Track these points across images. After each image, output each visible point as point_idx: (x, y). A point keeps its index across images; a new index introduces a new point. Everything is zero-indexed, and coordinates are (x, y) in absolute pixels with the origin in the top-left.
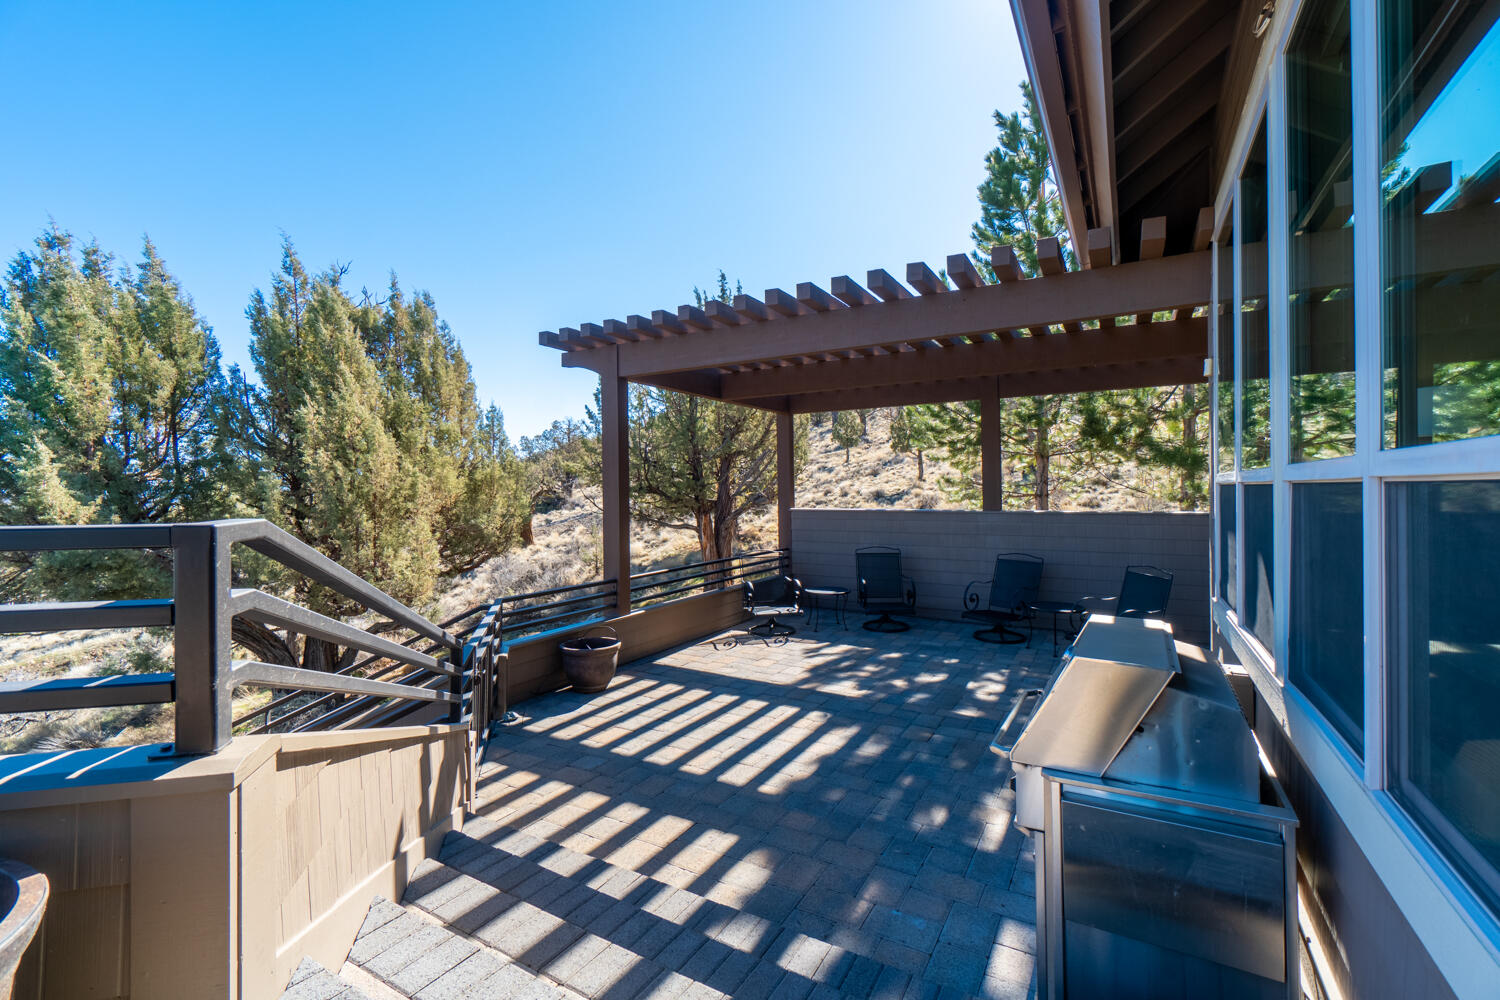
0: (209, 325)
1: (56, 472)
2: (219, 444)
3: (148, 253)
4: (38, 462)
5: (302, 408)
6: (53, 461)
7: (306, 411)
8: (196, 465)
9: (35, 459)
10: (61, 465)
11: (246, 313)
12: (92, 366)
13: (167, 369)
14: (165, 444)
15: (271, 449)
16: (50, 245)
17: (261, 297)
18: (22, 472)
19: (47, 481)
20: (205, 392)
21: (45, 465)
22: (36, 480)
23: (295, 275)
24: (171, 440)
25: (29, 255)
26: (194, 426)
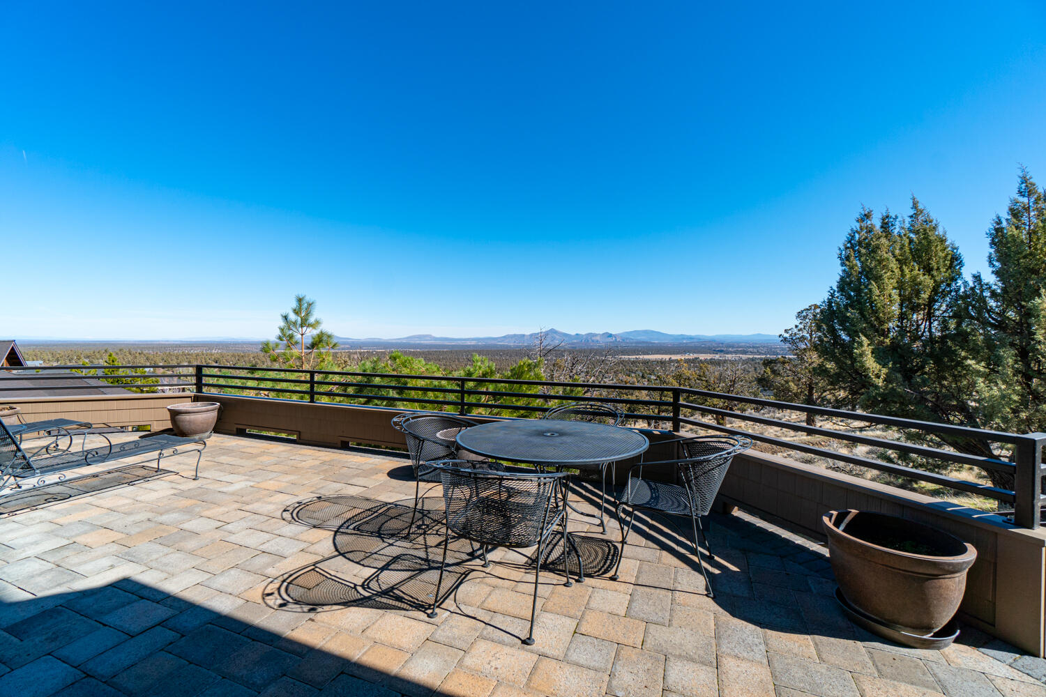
0: (957, 246)
1: (870, 351)
2: (959, 324)
3: (915, 206)
4: (862, 346)
5: (1037, 299)
6: (869, 345)
7: (1040, 301)
8: (943, 338)
9: (861, 344)
10: (872, 347)
11: (987, 234)
12: (890, 284)
13: (927, 281)
14: (924, 324)
15: (1001, 325)
16: (862, 220)
17: (1000, 220)
18: (855, 350)
19: (866, 356)
20: (951, 291)
21: (865, 348)
22: (861, 355)
23: (1029, 196)
24: (928, 323)
25: (855, 229)
26: (943, 313)
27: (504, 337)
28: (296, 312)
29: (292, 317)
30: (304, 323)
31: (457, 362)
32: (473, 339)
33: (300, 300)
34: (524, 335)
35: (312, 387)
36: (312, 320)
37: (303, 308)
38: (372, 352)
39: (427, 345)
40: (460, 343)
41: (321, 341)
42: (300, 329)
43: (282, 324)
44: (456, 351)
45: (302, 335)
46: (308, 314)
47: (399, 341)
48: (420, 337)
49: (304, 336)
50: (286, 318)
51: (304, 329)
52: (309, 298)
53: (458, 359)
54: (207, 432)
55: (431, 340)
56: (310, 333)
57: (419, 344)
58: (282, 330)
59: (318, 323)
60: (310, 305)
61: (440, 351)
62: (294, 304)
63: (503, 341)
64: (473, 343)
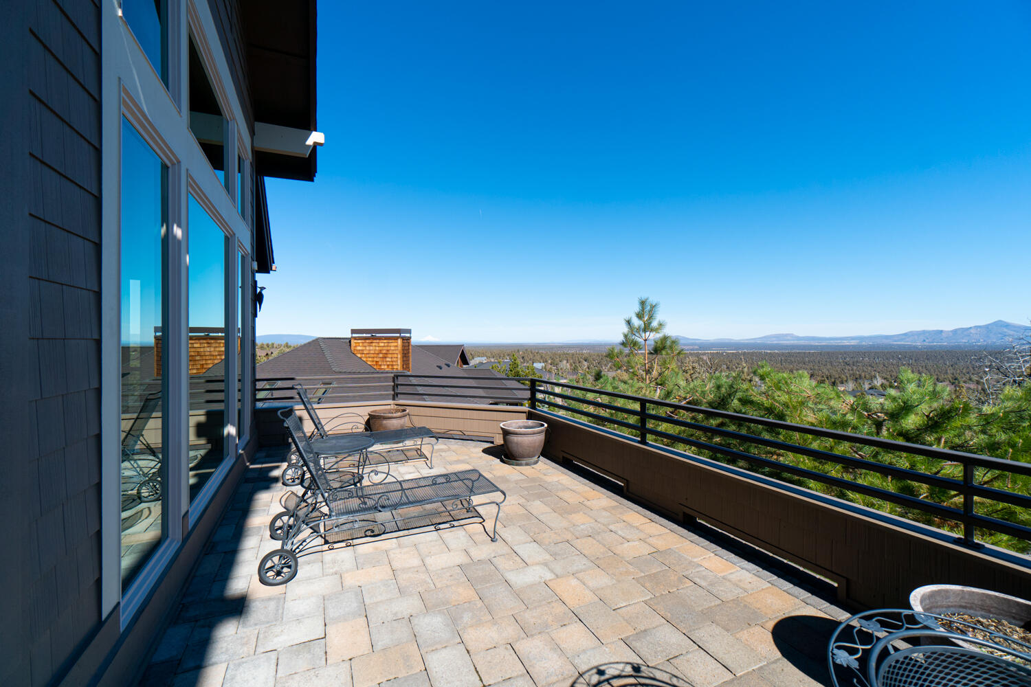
27: (905, 334)
28: (640, 316)
29: (637, 322)
30: (647, 328)
31: (829, 367)
32: (853, 338)
33: (643, 303)
34: (942, 331)
35: (643, 422)
36: (655, 324)
37: (646, 311)
38: (722, 353)
39: (787, 346)
40: (833, 343)
41: (664, 348)
42: (643, 335)
43: (626, 329)
44: (828, 353)
45: (645, 340)
46: (651, 317)
47: (753, 341)
48: (777, 336)
49: (647, 342)
50: (629, 322)
51: (648, 334)
52: (653, 300)
53: (831, 363)
54: (534, 456)
55: (793, 340)
56: (653, 337)
57: (777, 344)
58: (626, 336)
59: (661, 325)
60: (653, 307)
61: (805, 353)
62: (637, 308)
63: (902, 340)
64: (853, 343)
